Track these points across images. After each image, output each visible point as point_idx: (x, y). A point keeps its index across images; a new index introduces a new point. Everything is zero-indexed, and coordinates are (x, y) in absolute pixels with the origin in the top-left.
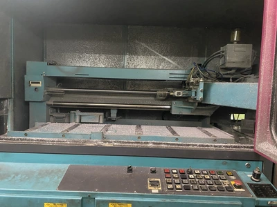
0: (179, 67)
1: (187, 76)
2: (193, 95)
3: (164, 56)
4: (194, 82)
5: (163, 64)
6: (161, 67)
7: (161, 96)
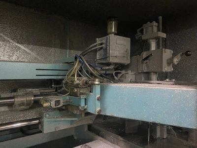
0: (40, 59)
1: (62, 73)
2: (83, 104)
3: (18, 43)
4: (81, 83)
5: (17, 54)
6: (14, 58)
7: (22, 104)
